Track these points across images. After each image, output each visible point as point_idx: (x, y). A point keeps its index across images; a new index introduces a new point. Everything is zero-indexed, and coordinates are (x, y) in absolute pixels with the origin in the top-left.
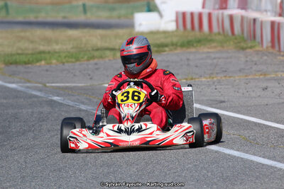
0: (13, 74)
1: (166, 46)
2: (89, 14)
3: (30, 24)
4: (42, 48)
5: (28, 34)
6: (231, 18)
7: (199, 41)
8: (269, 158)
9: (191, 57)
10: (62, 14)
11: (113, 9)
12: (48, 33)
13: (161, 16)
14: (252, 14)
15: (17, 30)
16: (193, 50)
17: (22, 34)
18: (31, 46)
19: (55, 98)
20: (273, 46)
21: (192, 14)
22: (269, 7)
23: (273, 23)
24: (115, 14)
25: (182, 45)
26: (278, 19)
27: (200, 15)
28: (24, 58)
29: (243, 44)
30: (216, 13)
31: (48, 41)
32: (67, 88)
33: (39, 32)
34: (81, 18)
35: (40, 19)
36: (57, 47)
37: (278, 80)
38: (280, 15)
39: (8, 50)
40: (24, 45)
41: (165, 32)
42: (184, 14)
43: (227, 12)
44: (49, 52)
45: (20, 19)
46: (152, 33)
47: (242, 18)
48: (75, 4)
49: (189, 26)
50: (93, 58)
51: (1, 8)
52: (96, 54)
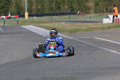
0: (71, 35)
1: (111, 27)
2: (91, 19)
4: (79, 28)
5: (75, 24)
9: (118, 30)
10: (84, 19)
11: (98, 17)
12: (81, 24)
13: (110, 19)
15: (72, 23)
16: (118, 28)
18: (76, 27)
19: (82, 41)
21: (118, 19)
24: (98, 19)
25: (115, 27)
28: (74, 31)
31: (80, 26)
32: (85, 38)
33: (78, 24)
34: (89, 20)
35: (79, 20)
36: (82, 28)
39: (70, 29)
40: (74, 27)
42: (116, 19)
44: (80, 29)
45: (74, 20)
46: (107, 24)
48: (88, 16)
49: (117, 22)
50: (92, 31)
51: (69, 17)
52: (93, 29)
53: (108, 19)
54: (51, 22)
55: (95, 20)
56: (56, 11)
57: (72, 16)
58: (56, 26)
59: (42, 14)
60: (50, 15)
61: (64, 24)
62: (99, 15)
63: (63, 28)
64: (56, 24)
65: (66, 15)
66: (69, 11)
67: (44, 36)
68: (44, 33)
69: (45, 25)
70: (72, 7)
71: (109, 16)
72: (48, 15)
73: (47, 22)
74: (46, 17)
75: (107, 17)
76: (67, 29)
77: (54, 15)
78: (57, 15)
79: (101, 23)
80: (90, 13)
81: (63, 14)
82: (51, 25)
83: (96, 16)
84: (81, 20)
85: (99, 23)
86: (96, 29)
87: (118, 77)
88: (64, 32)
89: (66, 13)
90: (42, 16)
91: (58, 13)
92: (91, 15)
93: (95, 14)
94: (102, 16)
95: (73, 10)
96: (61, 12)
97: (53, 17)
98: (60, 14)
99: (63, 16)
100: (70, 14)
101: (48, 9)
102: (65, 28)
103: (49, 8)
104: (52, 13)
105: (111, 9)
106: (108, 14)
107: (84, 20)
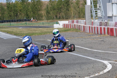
2: (44, 25)
3: (31, 27)
4: (34, 32)
5: (31, 29)
6: (75, 25)
7: (68, 30)
8: (83, 55)
9: (66, 34)
12: (35, 29)
13: (60, 25)
14: (79, 24)
15: (28, 28)
16: (67, 32)
17: (30, 29)
18: (31, 32)
19: (37, 43)
20: (84, 31)
21: (66, 24)
22: (83, 23)
23: (84, 26)
25: (64, 31)
26: (85, 25)
27: (68, 24)
29: (77, 31)
30: (71, 24)
31: (35, 30)
32: (39, 41)
33: (33, 29)
34: (42, 26)
35: (33, 26)
36: (37, 32)
37: (85, 38)
38: (85, 24)
39: (26, 33)
40: (30, 31)
41: (60, 28)
42: (64, 24)
43: (74, 24)
45: (29, 26)
47: (77, 25)
48: (41, 22)
49: (66, 27)
50: (45, 34)
51: (25, 24)
52: (45, 33)
53: (58, 25)
54: (10, 27)
55: (47, 26)
56: (14, 18)
57: (27, 22)
58: (15, 30)
59: (3, 21)
60: (10, 21)
61: (21, 29)
62: (50, 22)
63: (21, 32)
64: (15, 29)
65: (23, 21)
66: (25, 18)
67: (5, 38)
68: (5, 36)
69: (5, 29)
70: (27, 15)
71: (59, 22)
72: (7, 21)
73: (7, 28)
74: (5, 23)
75: (57, 23)
76: (24, 33)
77: (12, 21)
78: (15, 21)
79: (52, 28)
80: (43, 20)
81: (20, 21)
82: (10, 30)
83: (48, 22)
84: (35, 26)
85: (51, 28)
86: (48, 33)
87: (68, 71)
88: (22, 35)
89: (22, 20)
90: (3, 22)
91: (16, 20)
92: (44, 22)
93: (47, 21)
94: (52, 22)
95: (28, 18)
96: (19, 19)
97: (12, 23)
98: (18, 21)
99: (20, 22)
100: (26, 20)
101: (7, 17)
102: (22, 32)
103: (9, 16)
104: (11, 20)
105: (60, 17)
106: (57, 20)
107: (38, 26)
